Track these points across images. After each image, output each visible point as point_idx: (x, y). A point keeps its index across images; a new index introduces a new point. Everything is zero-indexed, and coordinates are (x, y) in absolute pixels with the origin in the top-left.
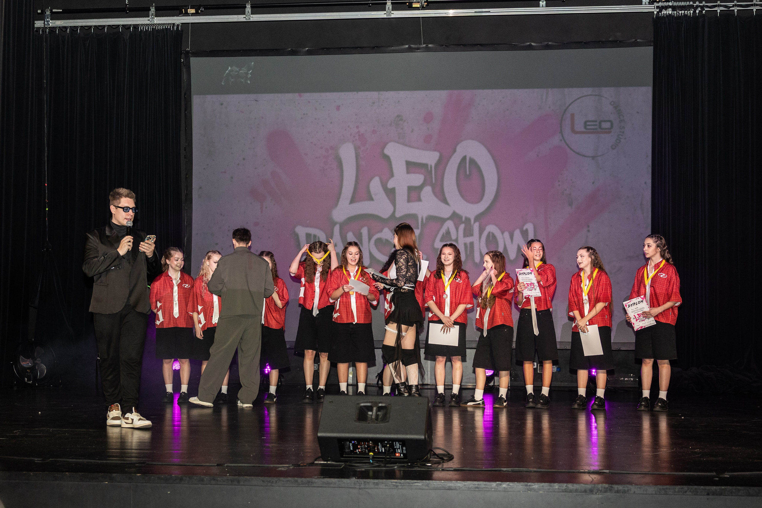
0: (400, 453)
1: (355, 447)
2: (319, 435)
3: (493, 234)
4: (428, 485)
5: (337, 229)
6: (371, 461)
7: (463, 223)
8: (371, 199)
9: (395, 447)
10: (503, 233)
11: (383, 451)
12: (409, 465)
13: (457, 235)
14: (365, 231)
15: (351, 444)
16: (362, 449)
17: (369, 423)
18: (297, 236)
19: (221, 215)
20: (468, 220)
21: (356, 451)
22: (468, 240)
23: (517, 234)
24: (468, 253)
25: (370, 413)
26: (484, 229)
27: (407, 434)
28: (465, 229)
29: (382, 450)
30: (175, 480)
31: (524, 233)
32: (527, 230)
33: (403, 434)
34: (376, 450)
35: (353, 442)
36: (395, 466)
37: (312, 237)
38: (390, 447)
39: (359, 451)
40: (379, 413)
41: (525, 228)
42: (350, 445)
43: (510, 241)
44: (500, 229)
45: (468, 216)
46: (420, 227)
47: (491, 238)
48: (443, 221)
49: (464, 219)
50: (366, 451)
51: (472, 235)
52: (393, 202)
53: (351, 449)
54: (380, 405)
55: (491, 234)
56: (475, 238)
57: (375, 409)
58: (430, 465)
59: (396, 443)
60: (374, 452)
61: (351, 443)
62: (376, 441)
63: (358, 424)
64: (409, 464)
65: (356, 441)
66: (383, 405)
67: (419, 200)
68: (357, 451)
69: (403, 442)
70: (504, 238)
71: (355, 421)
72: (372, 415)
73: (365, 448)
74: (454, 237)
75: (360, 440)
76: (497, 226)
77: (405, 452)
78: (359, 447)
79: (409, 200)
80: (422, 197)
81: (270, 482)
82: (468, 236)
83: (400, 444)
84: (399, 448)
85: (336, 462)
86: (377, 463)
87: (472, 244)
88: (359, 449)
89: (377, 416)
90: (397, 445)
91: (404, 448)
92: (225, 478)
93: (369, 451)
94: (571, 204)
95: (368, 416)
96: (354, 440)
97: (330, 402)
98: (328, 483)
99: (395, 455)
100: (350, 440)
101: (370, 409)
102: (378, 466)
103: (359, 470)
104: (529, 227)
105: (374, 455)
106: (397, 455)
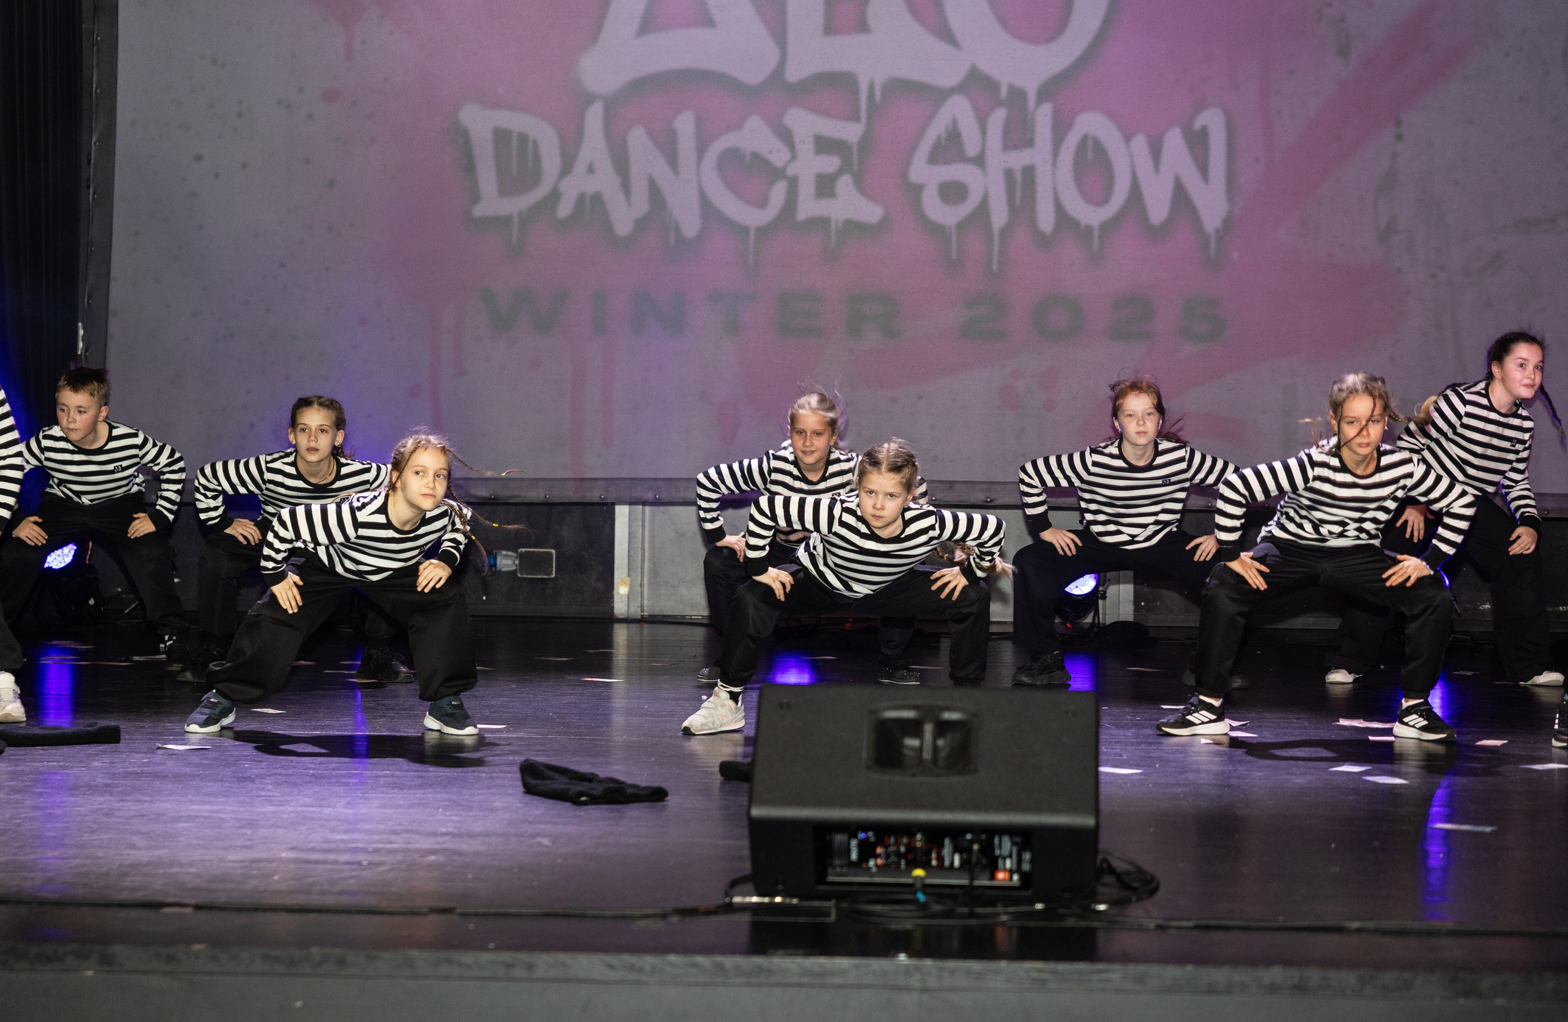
0: (1011, 872)
1: (866, 851)
2: (756, 812)
3: (1097, 144)
4: (1141, 979)
5: (594, 117)
6: (921, 897)
7: (999, 103)
8: (708, 22)
9: (997, 852)
10: (1128, 138)
11: (957, 863)
12: (1040, 912)
13: (983, 145)
14: (685, 125)
15: (854, 843)
16: (888, 856)
17: (914, 775)
18: (462, 139)
19: (215, 62)
20: (1017, 95)
21: (867, 862)
22: (1018, 159)
23: (1174, 140)
24: (1018, 201)
25: (913, 742)
26: (1070, 126)
27: (1038, 809)
28: (1007, 126)
29: (952, 863)
30: (320, 964)
31: (1198, 142)
32: (1204, 132)
33: (1027, 809)
34: (934, 863)
35: (861, 835)
36: (998, 914)
37: (514, 143)
38: (980, 850)
39: (876, 865)
40: (940, 742)
41: (1198, 124)
42: (849, 844)
43: (1149, 164)
44: (1121, 127)
45: (1019, 82)
46: (863, 114)
47: (1090, 155)
48: (938, 96)
49: (1004, 92)
50: (900, 865)
51: (1029, 143)
52: (779, 33)
53: (854, 856)
54: (947, 716)
55: (1090, 143)
56: (1039, 155)
57: (928, 729)
58: (1102, 907)
59: (1000, 841)
60: (926, 865)
61: (856, 837)
62: (936, 834)
63: (877, 776)
64: (1039, 906)
65: (870, 834)
66: (955, 716)
67: (863, 27)
68: (872, 863)
69: (1024, 837)
70: (1131, 157)
71: (868, 768)
72: (920, 750)
73: (899, 855)
74: (972, 150)
75: (884, 831)
76: (1109, 114)
77: (1026, 867)
78: (879, 850)
79: (829, 29)
80: (872, 20)
81: (632, 968)
82: (1016, 147)
83: (1014, 844)
84: (1010, 856)
85: (801, 898)
86: (938, 902)
87: (1029, 172)
88: (876, 856)
89: (935, 749)
90: (1005, 846)
91: (1027, 856)
92: (486, 957)
93: (913, 864)
94: (1344, 52)
95: (907, 752)
96: (866, 830)
97: (781, 706)
98: (824, 974)
99: (993, 877)
100: (851, 828)
101: (913, 728)
102: (948, 914)
103: (895, 927)
104: (1212, 120)
105: (927, 877)
106: (1001, 875)
